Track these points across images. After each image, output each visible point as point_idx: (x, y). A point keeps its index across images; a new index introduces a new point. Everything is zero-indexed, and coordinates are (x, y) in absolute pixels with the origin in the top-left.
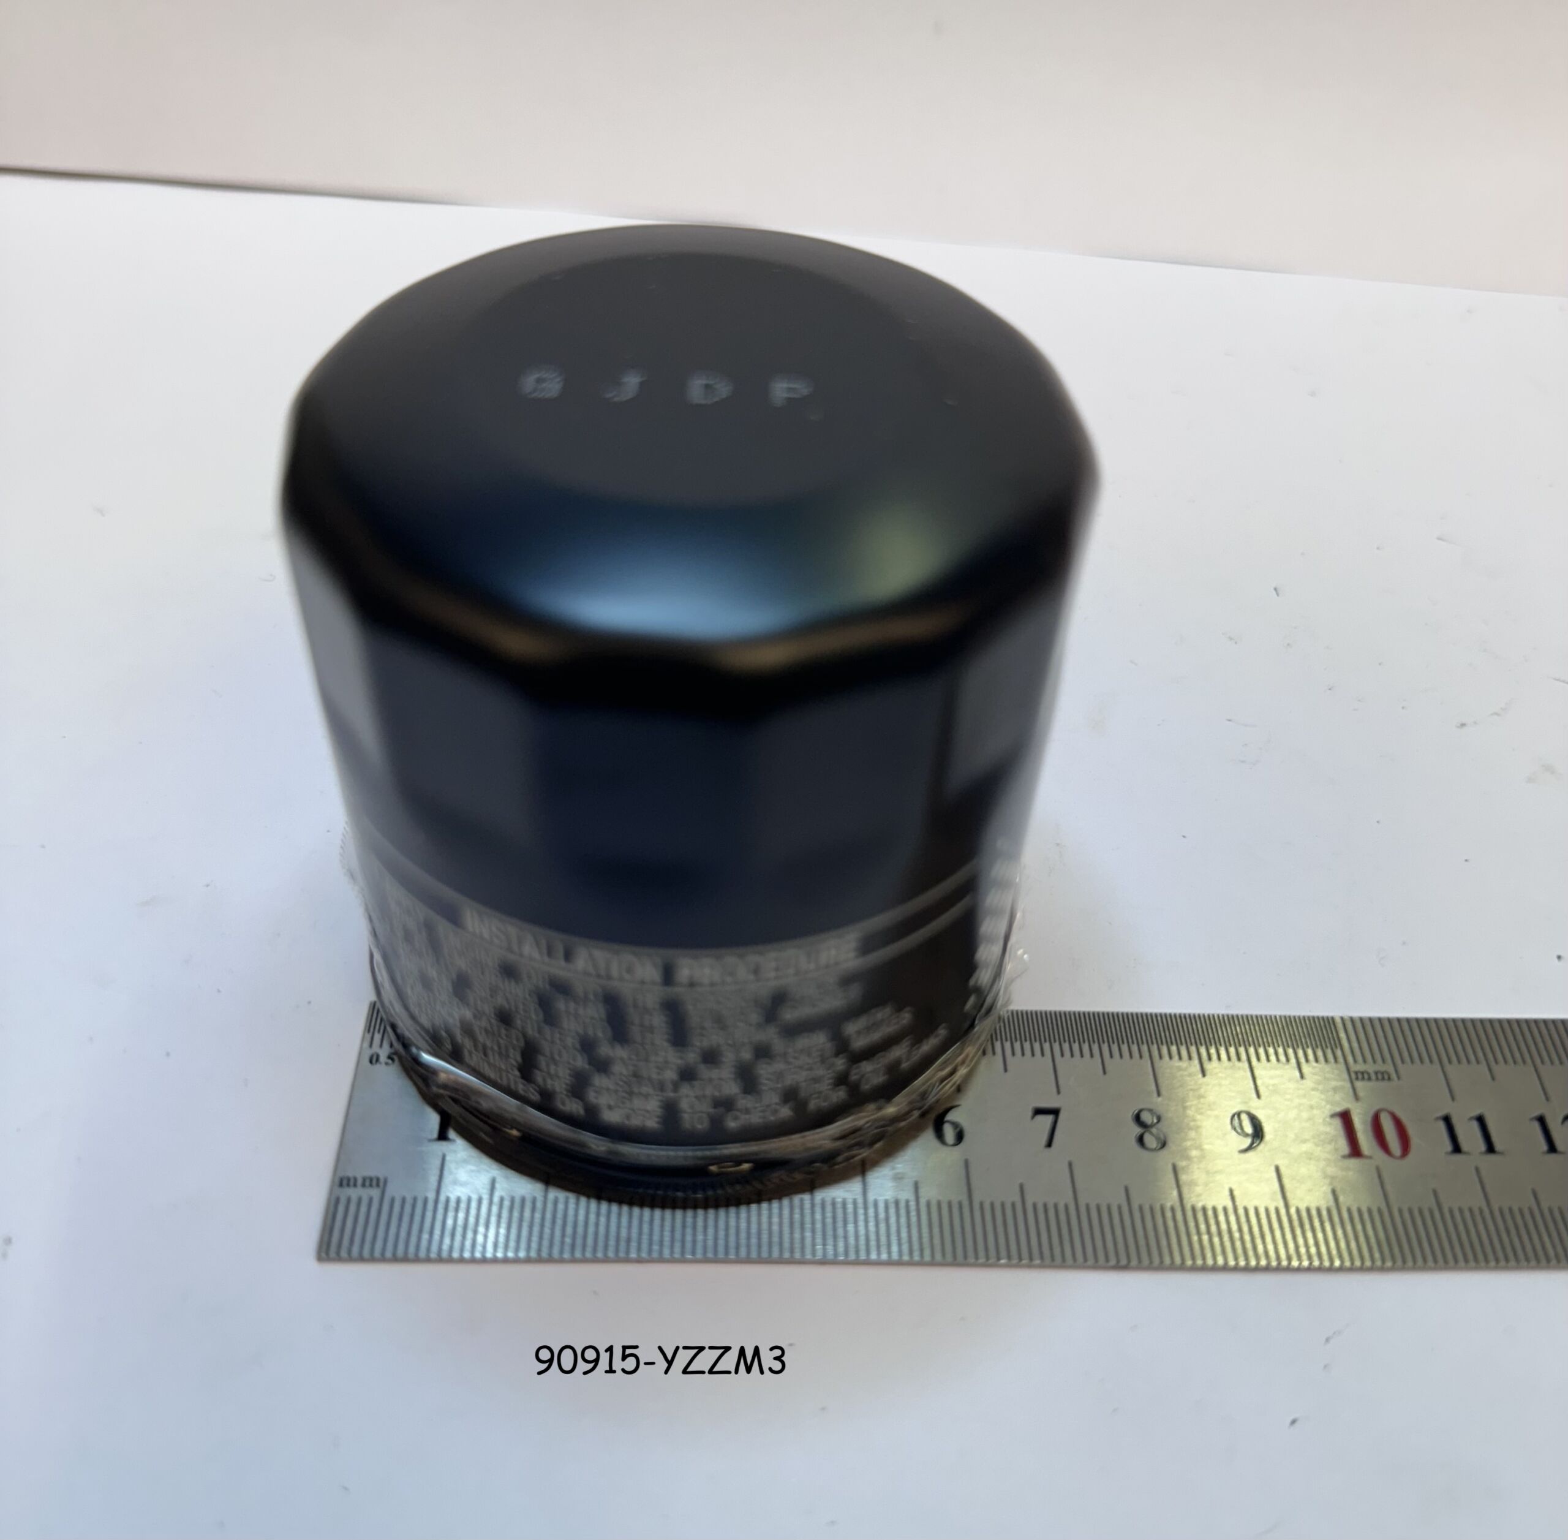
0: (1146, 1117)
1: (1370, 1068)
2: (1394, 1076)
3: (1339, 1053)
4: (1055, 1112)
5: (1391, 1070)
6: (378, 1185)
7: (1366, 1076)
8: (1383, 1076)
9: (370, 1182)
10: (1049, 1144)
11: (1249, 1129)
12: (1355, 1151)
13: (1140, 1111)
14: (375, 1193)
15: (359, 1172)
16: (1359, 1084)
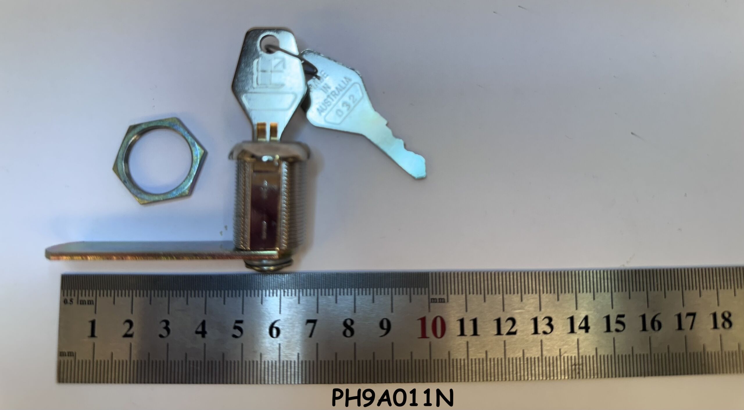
0: (349, 323)
1: (438, 297)
2: (446, 301)
3: (427, 289)
4: (314, 321)
5: (446, 298)
6: (73, 355)
7: (435, 301)
8: (442, 301)
9: (71, 354)
10: (311, 336)
11: (385, 325)
12: (424, 335)
13: (346, 320)
14: (72, 358)
15: (66, 350)
16: (432, 304)
